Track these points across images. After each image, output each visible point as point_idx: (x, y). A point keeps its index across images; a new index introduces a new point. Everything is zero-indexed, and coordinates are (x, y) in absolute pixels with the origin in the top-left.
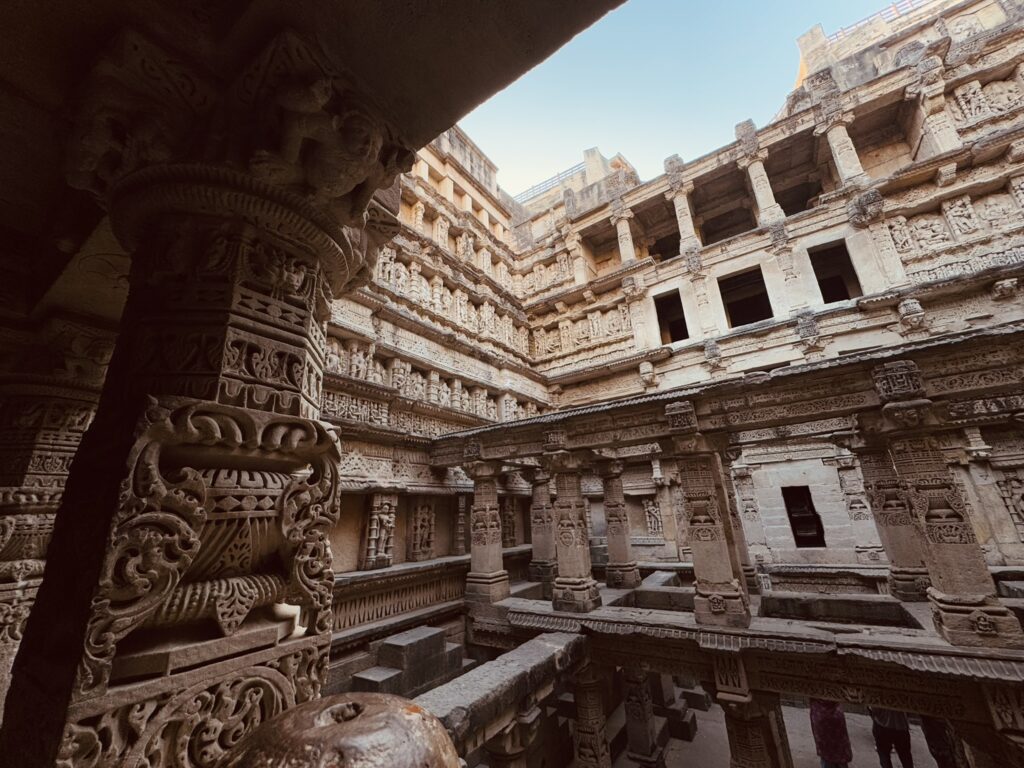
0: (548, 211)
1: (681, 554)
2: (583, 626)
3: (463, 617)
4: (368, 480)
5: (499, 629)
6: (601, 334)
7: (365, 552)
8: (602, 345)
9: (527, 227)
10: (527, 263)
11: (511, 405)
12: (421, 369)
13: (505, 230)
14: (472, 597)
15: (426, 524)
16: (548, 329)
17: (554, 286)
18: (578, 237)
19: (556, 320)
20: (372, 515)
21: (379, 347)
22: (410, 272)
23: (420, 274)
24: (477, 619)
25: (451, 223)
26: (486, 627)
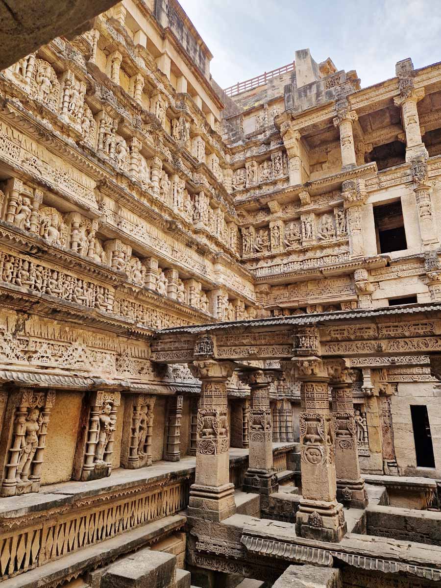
0: (262, 106)
1: (386, 467)
2: (335, 558)
3: (184, 535)
4: (91, 375)
5: (228, 552)
6: (314, 238)
7: (82, 459)
8: (313, 249)
9: (239, 122)
10: (239, 157)
11: (224, 302)
12: (141, 256)
13: (216, 120)
14: (197, 513)
15: (145, 426)
16: (258, 228)
17: (266, 184)
18: (298, 136)
19: (267, 219)
20: (92, 416)
21: (101, 225)
22: (131, 149)
23: (141, 152)
24: (202, 538)
25: (169, 103)
26: (211, 548)
